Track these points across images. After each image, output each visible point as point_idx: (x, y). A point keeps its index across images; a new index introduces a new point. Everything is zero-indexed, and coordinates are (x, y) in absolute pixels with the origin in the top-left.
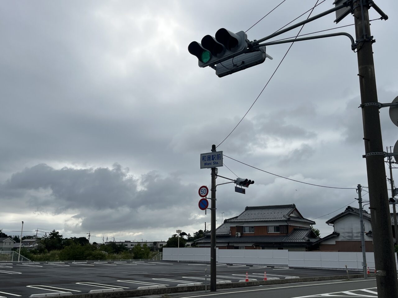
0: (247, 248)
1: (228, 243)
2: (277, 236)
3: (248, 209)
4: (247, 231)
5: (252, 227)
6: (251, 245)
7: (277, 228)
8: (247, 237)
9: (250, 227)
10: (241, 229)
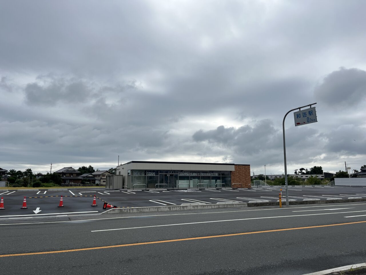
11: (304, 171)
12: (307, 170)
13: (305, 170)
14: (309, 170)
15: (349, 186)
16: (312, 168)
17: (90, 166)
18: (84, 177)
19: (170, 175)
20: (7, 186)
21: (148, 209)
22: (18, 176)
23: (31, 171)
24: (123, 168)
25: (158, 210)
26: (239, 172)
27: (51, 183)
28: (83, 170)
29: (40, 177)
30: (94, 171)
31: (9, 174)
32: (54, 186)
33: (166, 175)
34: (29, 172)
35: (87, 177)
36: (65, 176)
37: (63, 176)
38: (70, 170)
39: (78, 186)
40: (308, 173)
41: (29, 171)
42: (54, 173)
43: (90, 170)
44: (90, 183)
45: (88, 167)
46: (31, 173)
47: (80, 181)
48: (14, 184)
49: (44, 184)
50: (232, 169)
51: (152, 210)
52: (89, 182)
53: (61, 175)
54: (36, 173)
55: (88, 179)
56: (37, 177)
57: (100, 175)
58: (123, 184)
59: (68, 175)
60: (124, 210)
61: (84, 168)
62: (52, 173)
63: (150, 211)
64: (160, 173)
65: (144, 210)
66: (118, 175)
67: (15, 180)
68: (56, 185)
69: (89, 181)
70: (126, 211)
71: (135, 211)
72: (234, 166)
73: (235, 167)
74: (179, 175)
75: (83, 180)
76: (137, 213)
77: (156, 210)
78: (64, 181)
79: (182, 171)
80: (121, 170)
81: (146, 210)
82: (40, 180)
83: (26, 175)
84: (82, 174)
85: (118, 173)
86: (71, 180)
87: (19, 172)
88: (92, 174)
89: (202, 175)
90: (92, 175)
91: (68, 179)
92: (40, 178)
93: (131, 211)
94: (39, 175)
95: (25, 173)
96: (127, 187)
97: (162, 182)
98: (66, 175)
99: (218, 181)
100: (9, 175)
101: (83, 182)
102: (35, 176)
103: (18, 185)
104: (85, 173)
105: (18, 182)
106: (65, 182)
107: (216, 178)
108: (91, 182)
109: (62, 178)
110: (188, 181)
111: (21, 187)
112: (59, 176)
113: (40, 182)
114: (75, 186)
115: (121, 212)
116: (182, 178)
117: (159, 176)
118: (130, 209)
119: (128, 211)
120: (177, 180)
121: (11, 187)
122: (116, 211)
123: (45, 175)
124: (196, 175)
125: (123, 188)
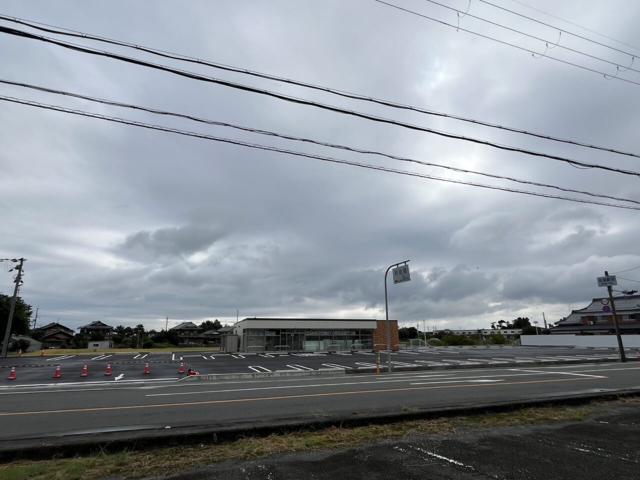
0: (602, 334)
1: (582, 330)
2: (633, 323)
3: (594, 300)
4: (600, 321)
5: (605, 316)
6: (606, 332)
7: (632, 316)
8: (600, 324)
9: (602, 316)
10: (593, 318)
11: (504, 325)
12: (508, 322)
13: (505, 322)
14: (511, 323)
15: (538, 346)
16: (515, 320)
17: (216, 320)
18: (207, 335)
19: (295, 335)
20: (111, 346)
21: (229, 376)
22: (126, 334)
23: (143, 327)
24: (239, 327)
25: (240, 378)
26: (383, 330)
27: (166, 343)
28: (208, 326)
29: (153, 335)
30: (221, 326)
31: (115, 331)
32: (169, 347)
33: (290, 335)
34: (140, 329)
35: (211, 334)
36: (183, 334)
37: (181, 334)
38: (189, 326)
39: (199, 347)
40: (510, 327)
41: (140, 327)
42: (170, 330)
43: (217, 325)
44: (215, 343)
45: (214, 322)
46: (143, 329)
47: (203, 341)
48: (120, 345)
49: (157, 344)
50: (374, 326)
51: (233, 377)
52: (213, 342)
53: (179, 333)
54: (149, 330)
55: (212, 337)
56: (149, 335)
57: (228, 332)
58: (239, 347)
59: (187, 332)
60: (202, 378)
61: (208, 323)
62: (168, 330)
63: (232, 378)
64: (283, 333)
65: (225, 378)
66: (234, 335)
67: (122, 339)
68: (171, 345)
69: (214, 340)
70: (205, 379)
71: (215, 378)
72: (376, 322)
73: (377, 324)
74: (306, 335)
75: (206, 339)
76: (217, 380)
77: (238, 377)
78: (182, 340)
79: (309, 330)
80: (238, 329)
81: (227, 378)
82: (153, 339)
83: (137, 333)
84: (205, 331)
85: (234, 333)
86: (191, 339)
87: (129, 329)
88: (218, 330)
89: (336, 333)
90: (218, 332)
91: (186, 338)
92: (153, 337)
93: (210, 378)
94: (153, 332)
95: (136, 329)
96: (241, 349)
97: (284, 343)
98: (185, 333)
99: (356, 341)
100: (116, 333)
101: (206, 342)
102: (148, 333)
103: (125, 346)
104: (209, 329)
105: (125, 342)
106: (183, 342)
107: (354, 338)
108: (216, 341)
109: (180, 336)
110: (317, 342)
111: (129, 348)
112: (176, 334)
113: (152, 341)
114: (196, 346)
115: (200, 379)
116: (310, 339)
117: (280, 336)
118: (209, 376)
119: (207, 379)
120: (303, 342)
121: (116, 348)
122: (195, 379)
123: (159, 333)
124: (328, 335)
125: (238, 351)
